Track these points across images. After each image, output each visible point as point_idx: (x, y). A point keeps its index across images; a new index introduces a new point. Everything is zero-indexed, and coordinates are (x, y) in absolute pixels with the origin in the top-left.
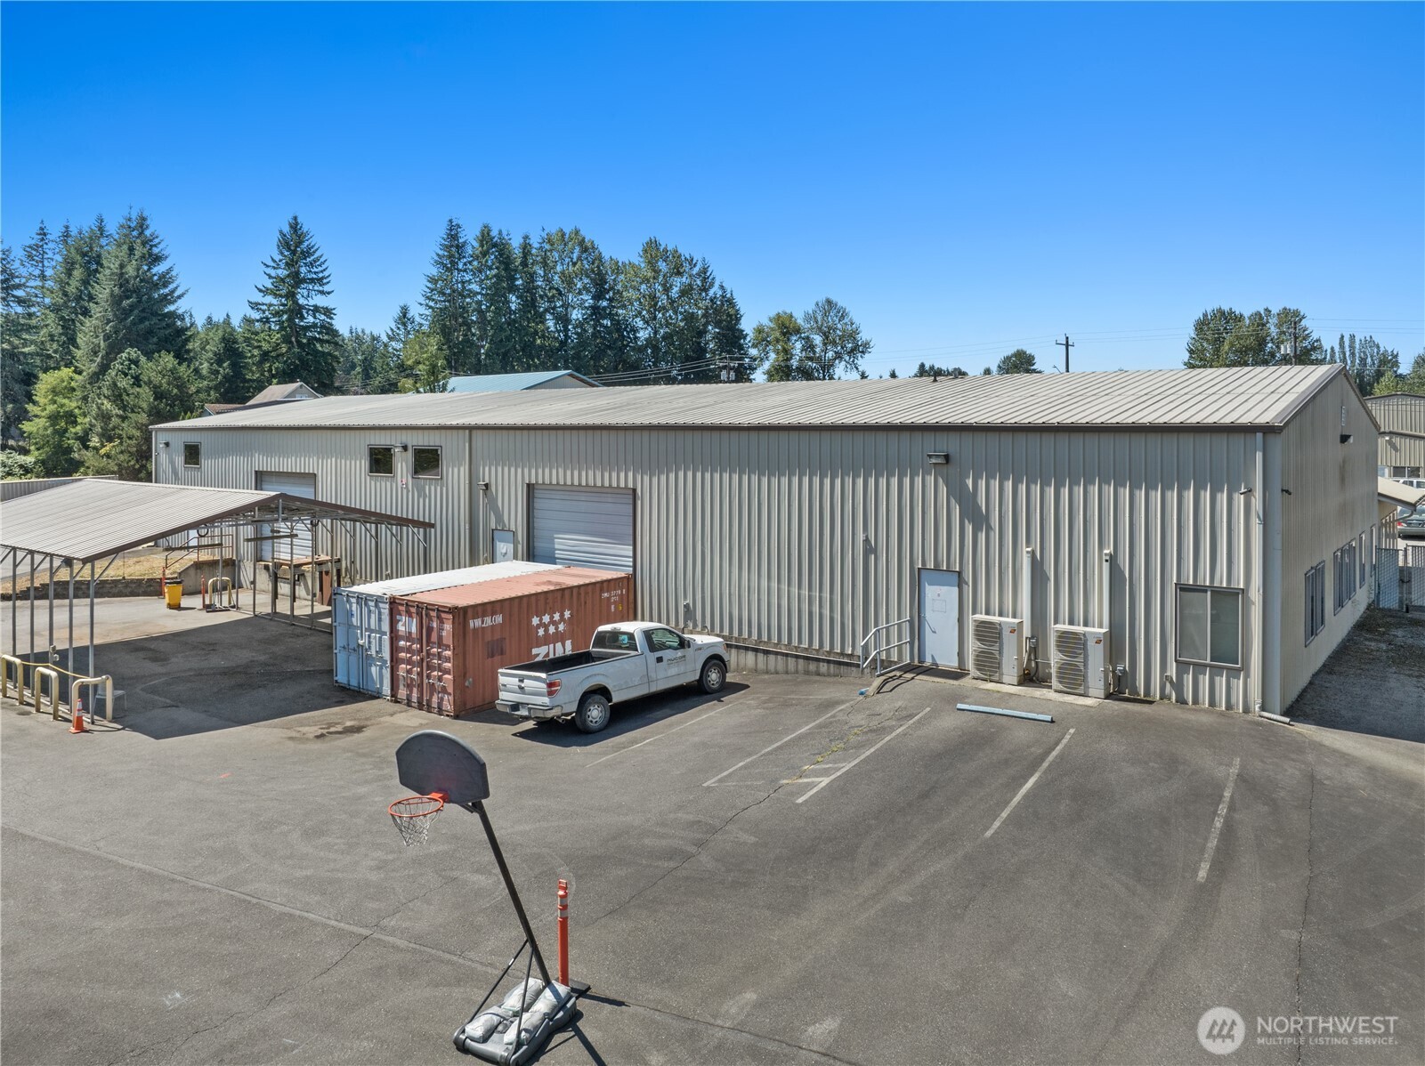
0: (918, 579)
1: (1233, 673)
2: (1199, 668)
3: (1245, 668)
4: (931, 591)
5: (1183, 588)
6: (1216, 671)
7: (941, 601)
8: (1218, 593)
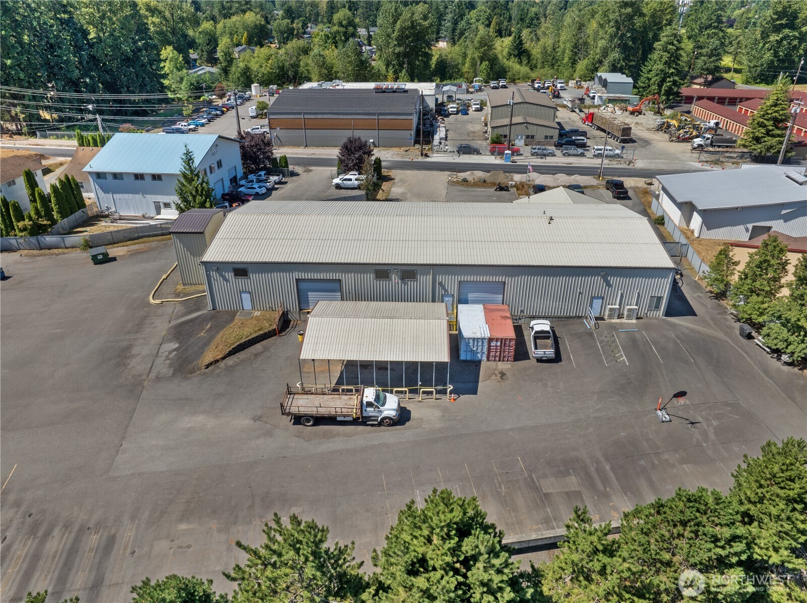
0: (592, 299)
1: (658, 310)
2: (651, 310)
3: (660, 309)
4: (595, 301)
5: (651, 296)
6: (654, 311)
7: (597, 303)
8: (658, 297)
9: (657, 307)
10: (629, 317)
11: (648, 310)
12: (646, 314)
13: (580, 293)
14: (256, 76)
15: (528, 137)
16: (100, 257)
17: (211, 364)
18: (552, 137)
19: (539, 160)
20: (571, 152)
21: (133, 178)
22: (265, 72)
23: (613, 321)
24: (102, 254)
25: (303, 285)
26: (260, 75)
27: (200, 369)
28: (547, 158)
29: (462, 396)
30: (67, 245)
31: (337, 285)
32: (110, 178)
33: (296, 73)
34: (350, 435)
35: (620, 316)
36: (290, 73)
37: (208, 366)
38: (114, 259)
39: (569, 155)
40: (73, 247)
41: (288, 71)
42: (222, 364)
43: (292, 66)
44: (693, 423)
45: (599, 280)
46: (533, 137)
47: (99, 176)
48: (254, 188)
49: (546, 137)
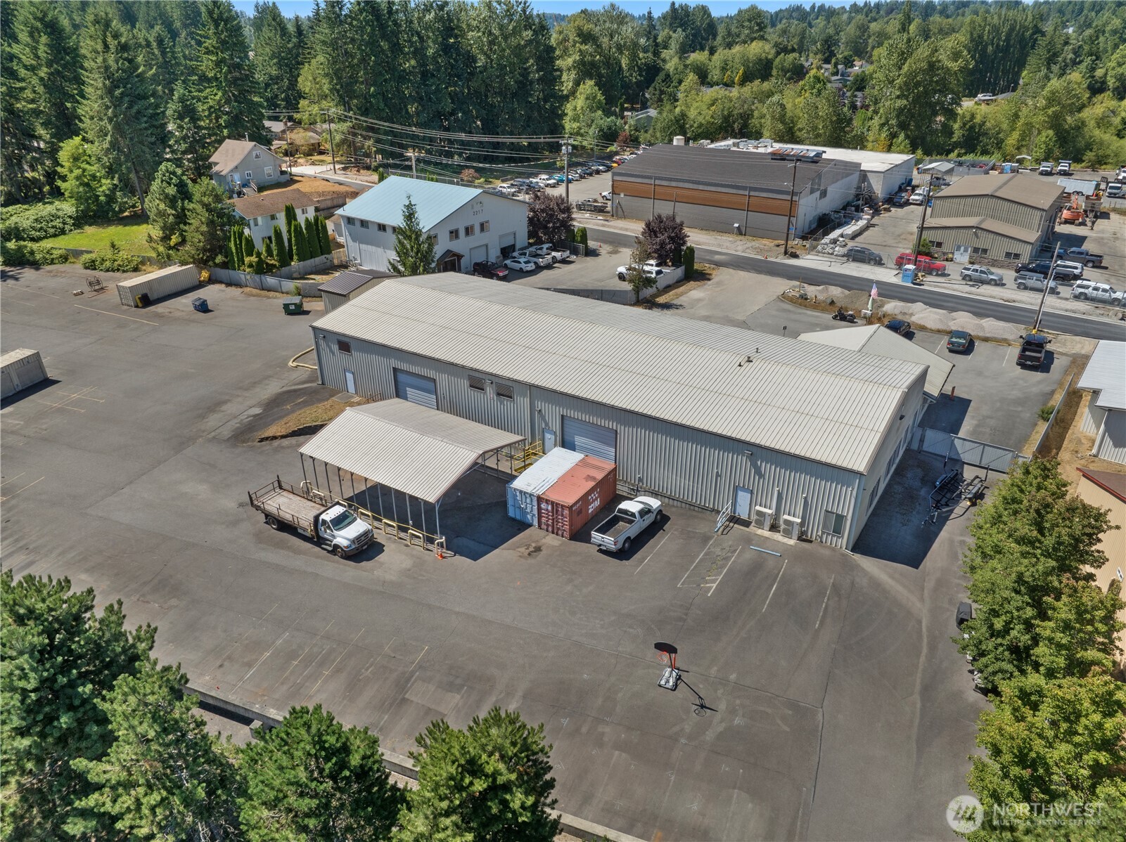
0: (736, 489)
1: (839, 537)
2: (828, 534)
3: (843, 537)
4: (740, 494)
5: (827, 511)
6: (833, 536)
7: (744, 498)
8: (837, 515)
9: (838, 531)
10: (787, 533)
11: (823, 533)
12: (821, 538)
13: (717, 475)
14: (692, 126)
15: (976, 250)
16: (292, 307)
17: (267, 439)
18: (1017, 256)
19: (968, 288)
20: (1030, 283)
21: (376, 227)
22: (703, 122)
23: (759, 532)
24: (295, 304)
25: (401, 377)
26: (695, 125)
27: (253, 441)
28: (985, 286)
29: (458, 557)
30: (284, 290)
31: (431, 385)
32: (358, 224)
33: (745, 125)
34: (297, 552)
35: (774, 528)
36: (736, 125)
37: (262, 440)
38: (307, 313)
39: (1026, 288)
40: (287, 293)
41: (734, 122)
42: (276, 443)
43: (741, 116)
44: (702, 706)
45: (743, 461)
46: (985, 251)
47: (350, 221)
48: (519, 262)
49: (1008, 255)
